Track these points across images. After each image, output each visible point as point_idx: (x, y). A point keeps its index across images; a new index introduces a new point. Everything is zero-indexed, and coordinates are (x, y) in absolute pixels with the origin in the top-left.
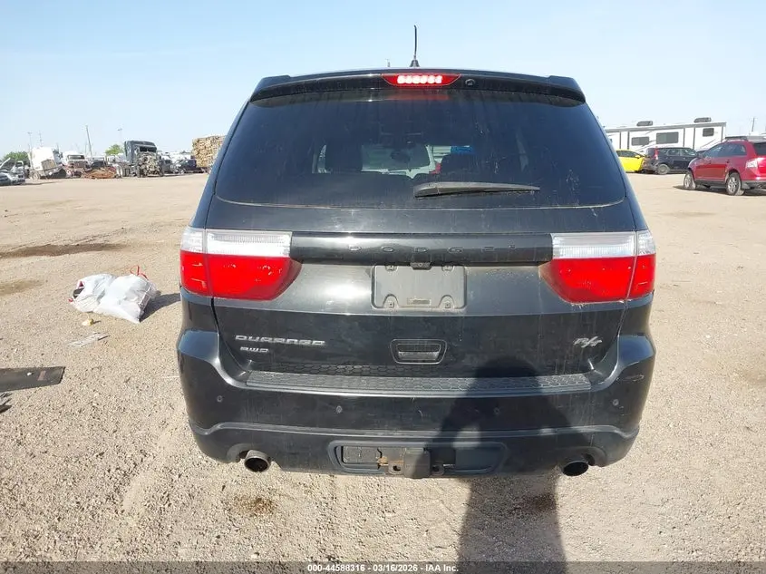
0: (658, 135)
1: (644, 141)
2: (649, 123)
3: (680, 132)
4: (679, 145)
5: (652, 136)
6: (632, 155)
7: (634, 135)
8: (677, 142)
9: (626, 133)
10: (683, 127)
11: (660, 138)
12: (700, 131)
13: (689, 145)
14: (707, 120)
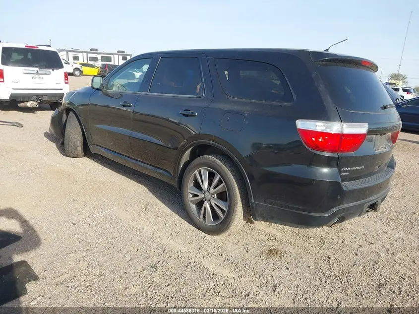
0: (102, 57)
1: (95, 59)
2: (96, 50)
3: (112, 56)
4: (112, 63)
5: (99, 57)
6: (92, 66)
7: (90, 55)
8: (111, 61)
9: (86, 54)
10: (112, 54)
11: (103, 59)
12: (121, 57)
13: (116, 64)
14: (123, 52)
